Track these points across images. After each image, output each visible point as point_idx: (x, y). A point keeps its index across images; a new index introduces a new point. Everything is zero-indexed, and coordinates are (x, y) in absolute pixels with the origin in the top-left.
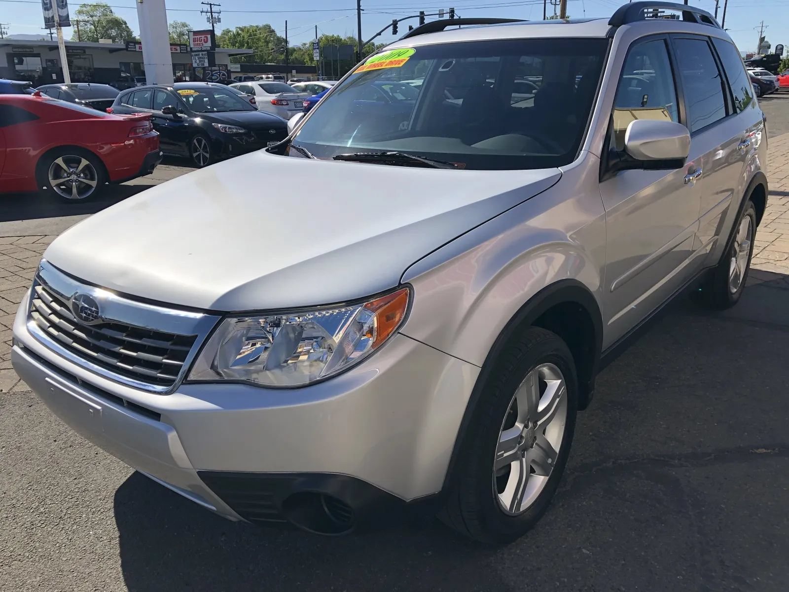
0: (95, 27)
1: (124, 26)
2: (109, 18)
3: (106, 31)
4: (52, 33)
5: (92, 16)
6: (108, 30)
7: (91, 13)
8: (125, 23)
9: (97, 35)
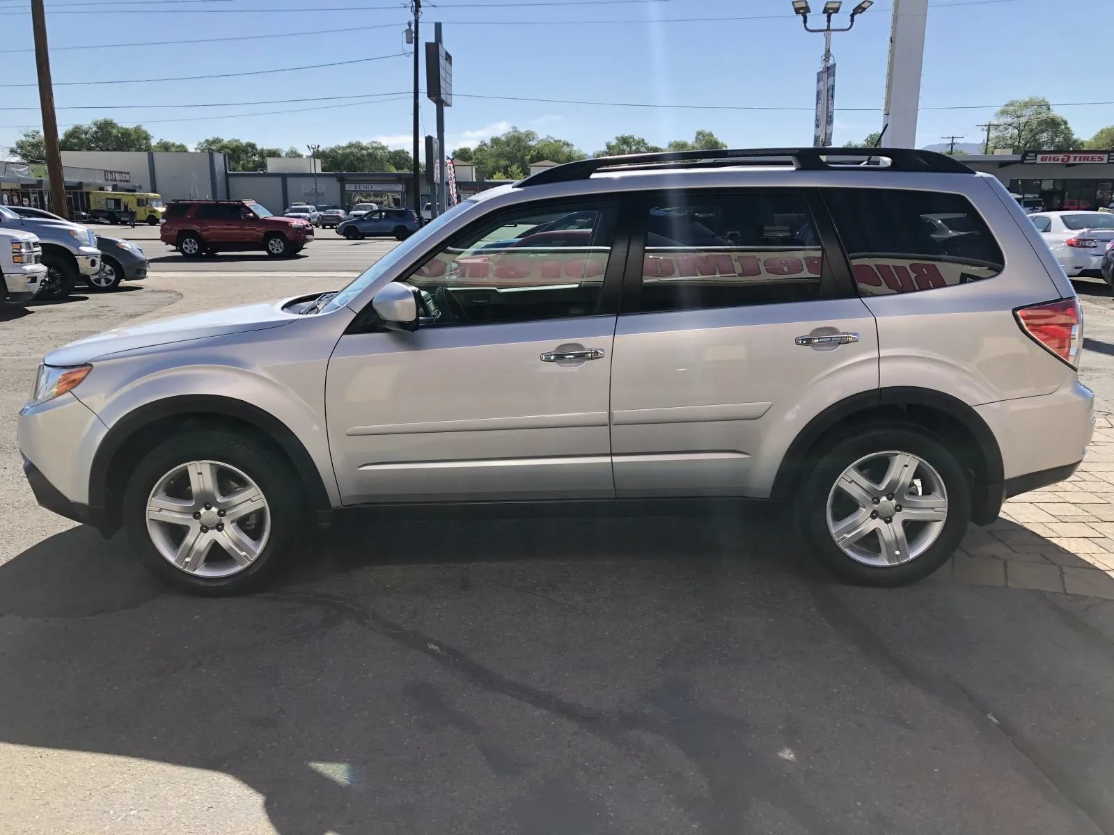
0: (1019, 131)
1: (1063, 127)
2: (1044, 116)
3: (1034, 136)
4: (954, 144)
5: (1018, 117)
6: (1037, 133)
7: (1019, 113)
8: (1066, 123)
9: (1019, 142)
